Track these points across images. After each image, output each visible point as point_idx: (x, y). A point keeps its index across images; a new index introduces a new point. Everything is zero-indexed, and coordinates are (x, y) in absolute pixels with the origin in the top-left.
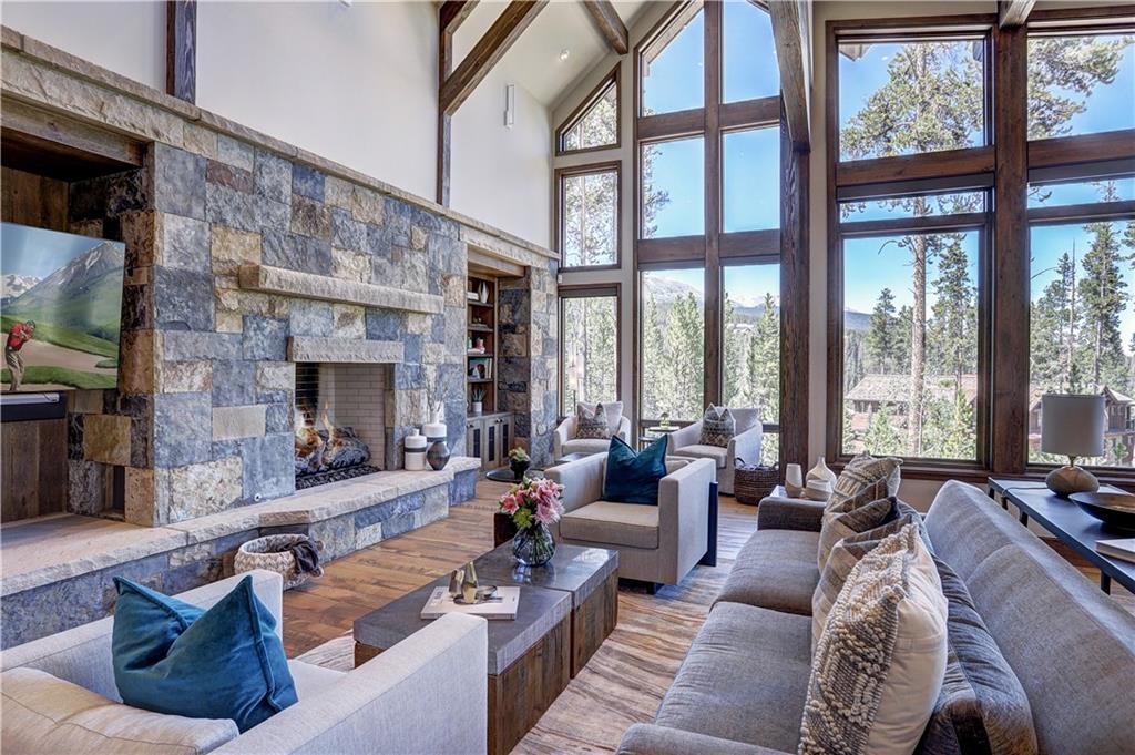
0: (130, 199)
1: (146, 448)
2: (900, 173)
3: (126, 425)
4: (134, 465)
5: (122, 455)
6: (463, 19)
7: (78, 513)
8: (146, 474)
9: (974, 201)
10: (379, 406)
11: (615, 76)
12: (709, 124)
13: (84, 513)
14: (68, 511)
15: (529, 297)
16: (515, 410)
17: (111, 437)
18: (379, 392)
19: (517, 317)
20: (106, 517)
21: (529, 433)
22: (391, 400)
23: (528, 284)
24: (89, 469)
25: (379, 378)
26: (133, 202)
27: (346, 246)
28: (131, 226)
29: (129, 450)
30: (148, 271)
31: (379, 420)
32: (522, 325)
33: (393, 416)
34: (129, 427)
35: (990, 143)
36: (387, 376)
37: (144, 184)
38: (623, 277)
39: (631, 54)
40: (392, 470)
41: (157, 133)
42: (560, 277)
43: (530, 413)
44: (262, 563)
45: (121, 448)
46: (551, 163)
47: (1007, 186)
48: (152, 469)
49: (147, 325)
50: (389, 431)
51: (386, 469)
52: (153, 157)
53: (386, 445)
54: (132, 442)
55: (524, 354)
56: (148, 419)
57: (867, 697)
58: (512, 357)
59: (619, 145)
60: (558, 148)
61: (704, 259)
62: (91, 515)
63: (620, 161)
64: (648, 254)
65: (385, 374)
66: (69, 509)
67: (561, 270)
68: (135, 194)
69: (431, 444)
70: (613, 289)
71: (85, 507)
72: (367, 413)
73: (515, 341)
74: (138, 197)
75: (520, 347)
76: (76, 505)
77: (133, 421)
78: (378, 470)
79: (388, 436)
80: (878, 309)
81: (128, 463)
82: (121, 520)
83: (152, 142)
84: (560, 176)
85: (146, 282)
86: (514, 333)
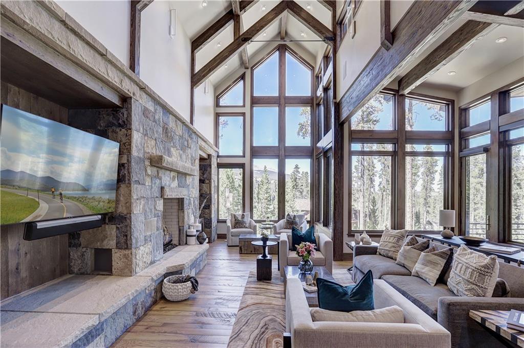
0: (115, 122)
1: (127, 240)
2: (371, 136)
3: (113, 229)
4: (118, 247)
5: (111, 243)
6: (202, 48)
7: (77, 274)
8: (127, 252)
9: (389, 147)
10: (176, 217)
11: (243, 77)
12: (281, 103)
13: (82, 274)
14: (70, 274)
15: (211, 168)
16: (204, 217)
17: (102, 235)
18: (176, 210)
19: (205, 176)
20: (98, 275)
21: (211, 227)
22: (182, 214)
23: (210, 163)
24: (85, 252)
25: (176, 204)
26: (117, 124)
27: (174, 146)
28: (115, 135)
29: (115, 241)
30: (128, 157)
31: (176, 223)
32: (207, 180)
33: (183, 221)
34: (115, 230)
35: (395, 129)
36: (180, 203)
37: (125, 116)
38: (246, 161)
39: (250, 70)
40: (183, 245)
41: (134, 94)
42: (218, 159)
43: (211, 218)
44: (181, 288)
45: (110, 240)
46: (215, 110)
47: (401, 143)
48: (131, 249)
49: (127, 182)
50: (181, 228)
51: (180, 244)
52: (131, 104)
53: (180, 234)
54: (117, 237)
55: (208, 193)
56: (129, 226)
57: (488, 281)
58: (203, 194)
59: (244, 106)
60: (217, 104)
61: (279, 156)
62: (87, 274)
63: (245, 113)
64: (257, 152)
65: (179, 202)
66: (71, 272)
67: (218, 156)
68: (118, 120)
69: (198, 233)
70: (242, 166)
71: (83, 271)
72: (170, 220)
73: (204, 187)
74: (120, 121)
75: (206, 189)
76: (76, 270)
77: (117, 227)
78: (177, 246)
79: (180, 230)
80: (294, 172)
81: (115, 247)
82: (111, 275)
83: (131, 98)
84: (217, 115)
85: (126, 162)
86: (204, 183)
